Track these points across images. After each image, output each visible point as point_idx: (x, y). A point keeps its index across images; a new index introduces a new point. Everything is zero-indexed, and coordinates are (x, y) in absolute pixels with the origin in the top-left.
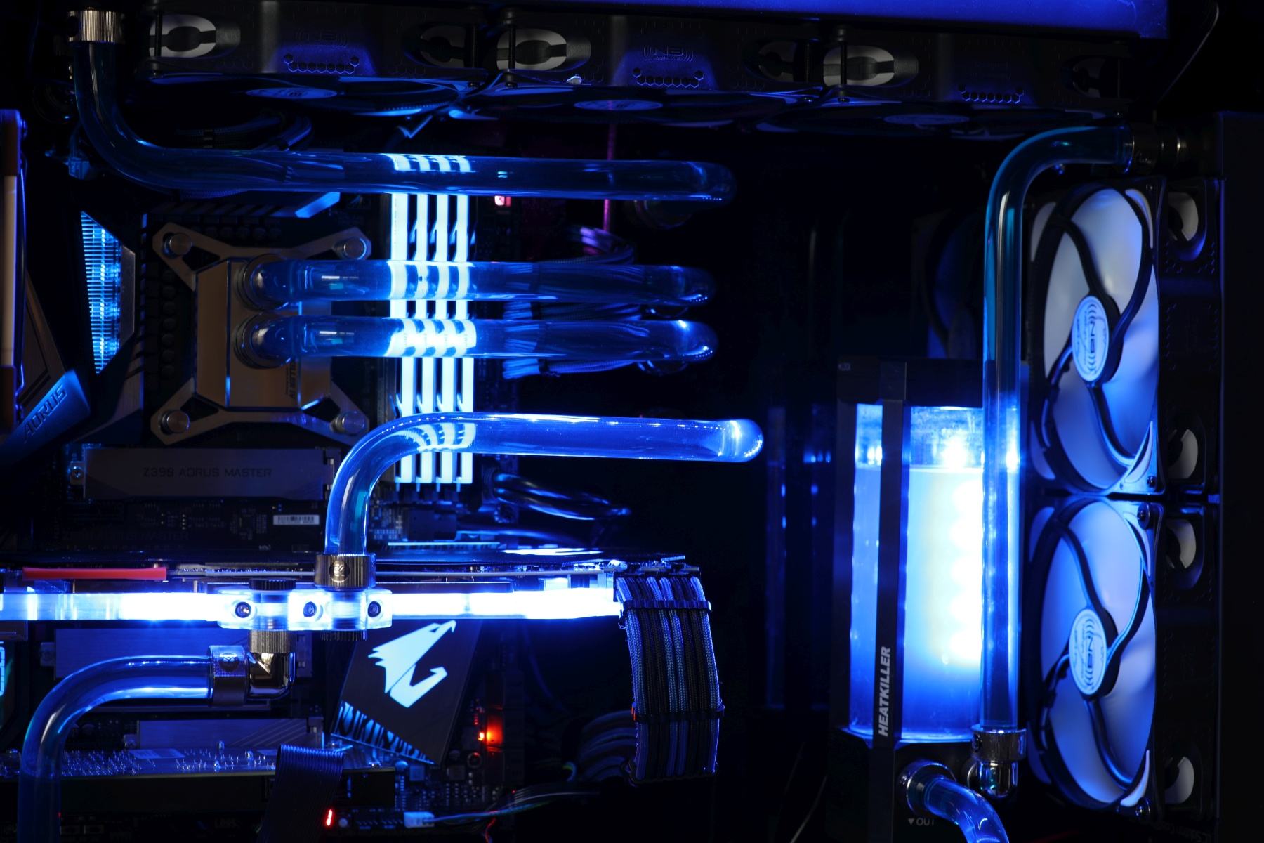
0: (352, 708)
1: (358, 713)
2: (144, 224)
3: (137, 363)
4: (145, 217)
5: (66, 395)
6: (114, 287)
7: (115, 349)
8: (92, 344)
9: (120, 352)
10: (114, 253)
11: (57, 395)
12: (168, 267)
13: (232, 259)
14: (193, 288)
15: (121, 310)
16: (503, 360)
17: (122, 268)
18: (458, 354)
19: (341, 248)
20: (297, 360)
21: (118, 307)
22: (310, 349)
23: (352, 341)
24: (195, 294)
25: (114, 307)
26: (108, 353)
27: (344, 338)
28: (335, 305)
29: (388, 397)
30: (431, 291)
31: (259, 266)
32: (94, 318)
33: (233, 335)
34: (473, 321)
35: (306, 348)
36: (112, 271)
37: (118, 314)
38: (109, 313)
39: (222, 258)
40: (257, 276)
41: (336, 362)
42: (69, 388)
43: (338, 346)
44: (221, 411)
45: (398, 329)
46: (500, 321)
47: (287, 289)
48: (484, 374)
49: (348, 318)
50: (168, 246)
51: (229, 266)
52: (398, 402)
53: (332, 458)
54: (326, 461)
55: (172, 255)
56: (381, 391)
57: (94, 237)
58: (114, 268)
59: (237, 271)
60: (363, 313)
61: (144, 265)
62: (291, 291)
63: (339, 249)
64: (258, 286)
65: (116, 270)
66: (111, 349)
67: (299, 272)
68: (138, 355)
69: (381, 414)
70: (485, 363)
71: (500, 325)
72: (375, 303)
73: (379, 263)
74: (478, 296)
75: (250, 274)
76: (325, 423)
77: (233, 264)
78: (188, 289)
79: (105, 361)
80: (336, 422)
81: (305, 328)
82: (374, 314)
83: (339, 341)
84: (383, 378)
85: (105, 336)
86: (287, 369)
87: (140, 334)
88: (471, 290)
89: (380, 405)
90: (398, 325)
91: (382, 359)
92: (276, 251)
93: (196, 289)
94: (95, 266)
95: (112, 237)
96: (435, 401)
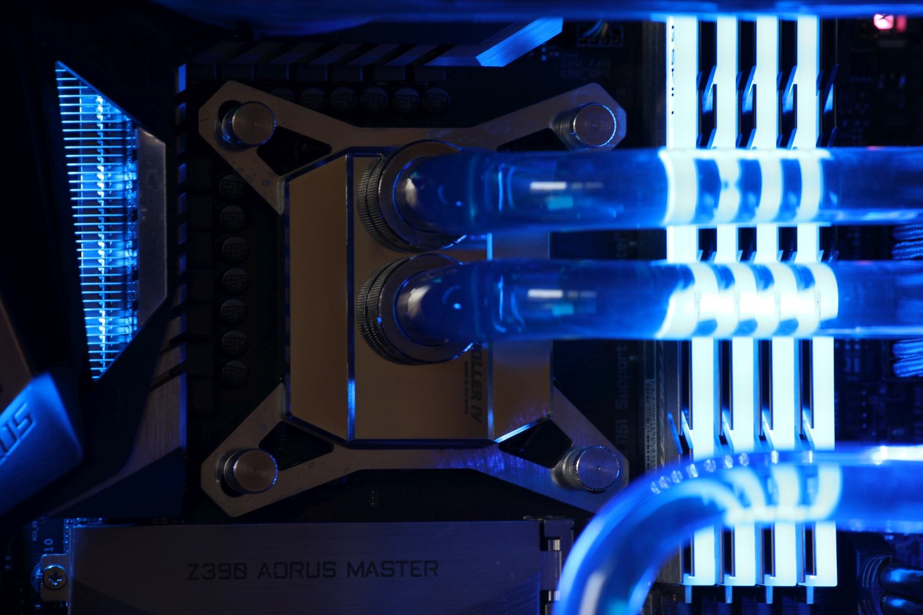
2: (182, 85)
3: (174, 357)
4: (182, 71)
5: (34, 424)
6: (124, 210)
7: (129, 331)
8: (83, 323)
9: (138, 337)
10: (124, 142)
11: (17, 424)
12: (229, 169)
13: (355, 151)
14: (279, 208)
15: (140, 254)
16: (893, 341)
17: (140, 172)
18: (803, 332)
19: (567, 125)
20: (485, 346)
21: (133, 249)
22: (511, 327)
23: (592, 309)
24: (285, 219)
25: (125, 249)
26: (115, 338)
27: (576, 303)
28: (557, 238)
29: (666, 415)
30: (747, 209)
31: (408, 165)
32: (87, 271)
33: (359, 299)
34: (832, 266)
35: (503, 324)
36: (120, 177)
37: (135, 263)
38: (114, 261)
39: (334, 151)
40: (406, 183)
41: (561, 350)
42: (40, 409)
43: (565, 319)
44: (337, 448)
45: (681, 284)
46: (889, 265)
47: (464, 209)
48: (857, 369)
49: (584, 263)
50: (229, 127)
51: (350, 164)
52: (686, 427)
53: (557, 538)
54: (544, 544)
55: (237, 145)
56: (650, 403)
57: (81, 112)
58: (124, 173)
59: (366, 174)
60: (611, 254)
61: (183, 166)
62: (473, 212)
63: (564, 126)
64: (407, 205)
65: (127, 176)
66: (121, 330)
67: (486, 177)
68: (175, 342)
69: (651, 450)
70: (857, 347)
71: (886, 272)
72: (635, 234)
73: (642, 156)
74: (842, 216)
75: (392, 180)
76: (541, 469)
77: (358, 161)
78: (269, 210)
79: (108, 356)
80: (564, 466)
81: (501, 285)
82: (634, 255)
83: (568, 310)
84: (655, 380)
85: (108, 305)
86: (466, 363)
87: (179, 300)
88: (826, 203)
89: (650, 432)
90: (683, 276)
91: (651, 343)
92: (441, 133)
93: (287, 210)
94: (86, 168)
95: (117, 111)
96: (759, 423)
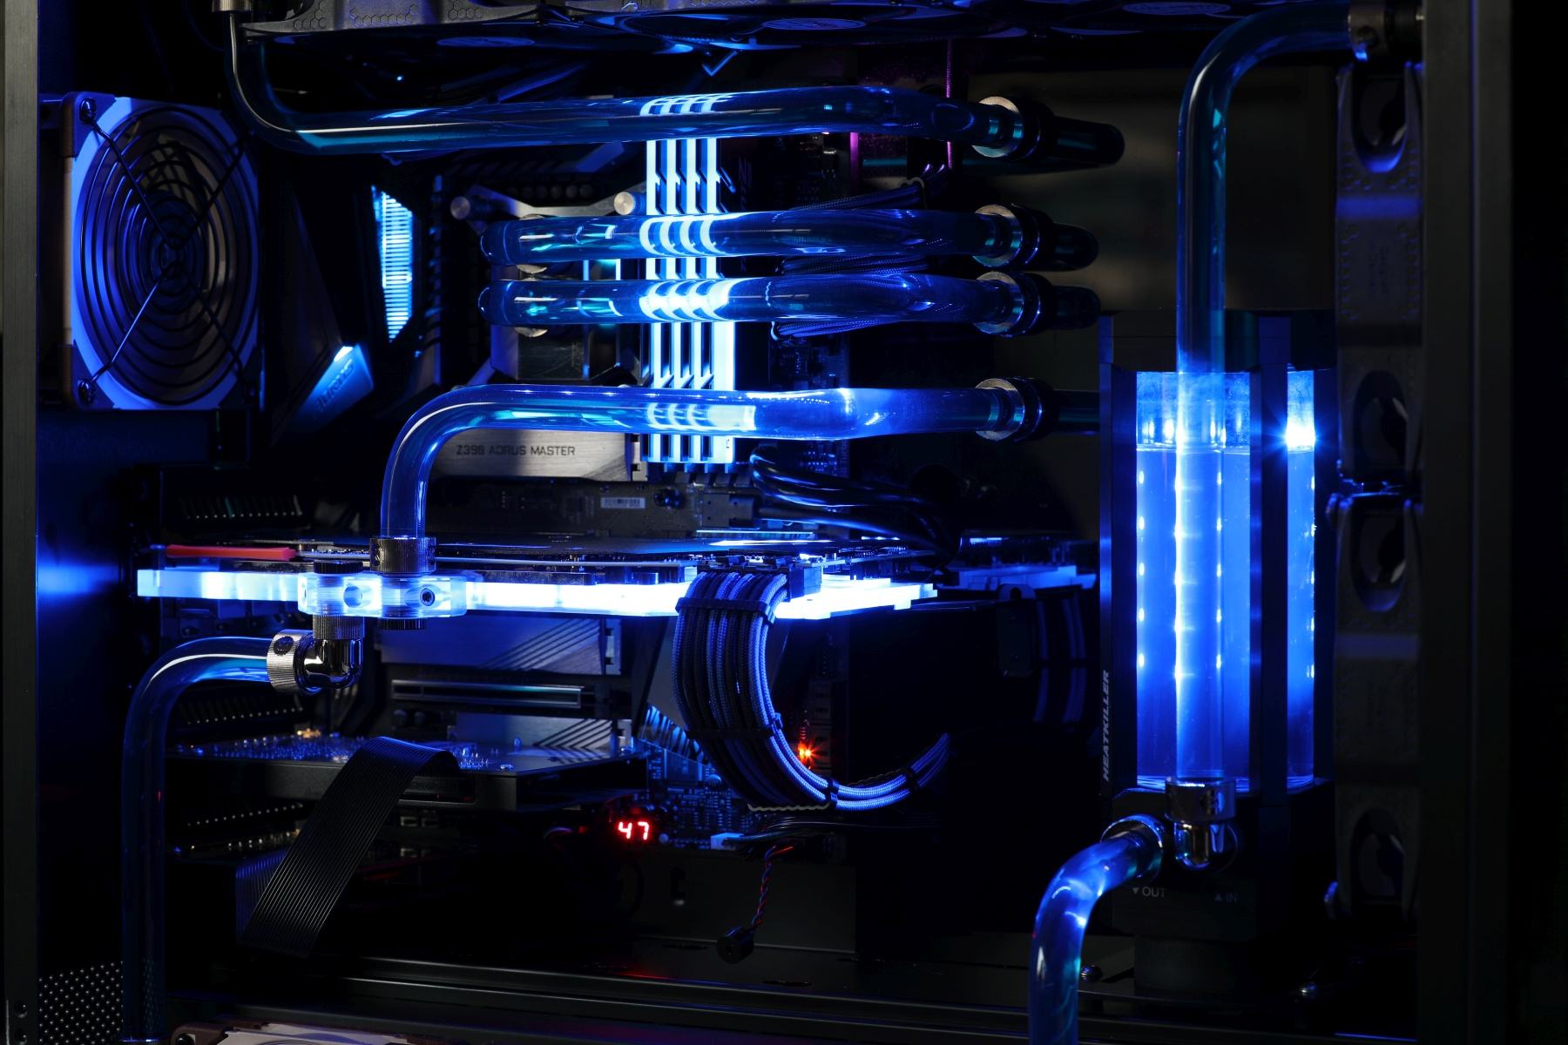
0: (658, 713)
1: (665, 718)
2: (439, 187)
45: (646, 290)
90: (647, 286)
